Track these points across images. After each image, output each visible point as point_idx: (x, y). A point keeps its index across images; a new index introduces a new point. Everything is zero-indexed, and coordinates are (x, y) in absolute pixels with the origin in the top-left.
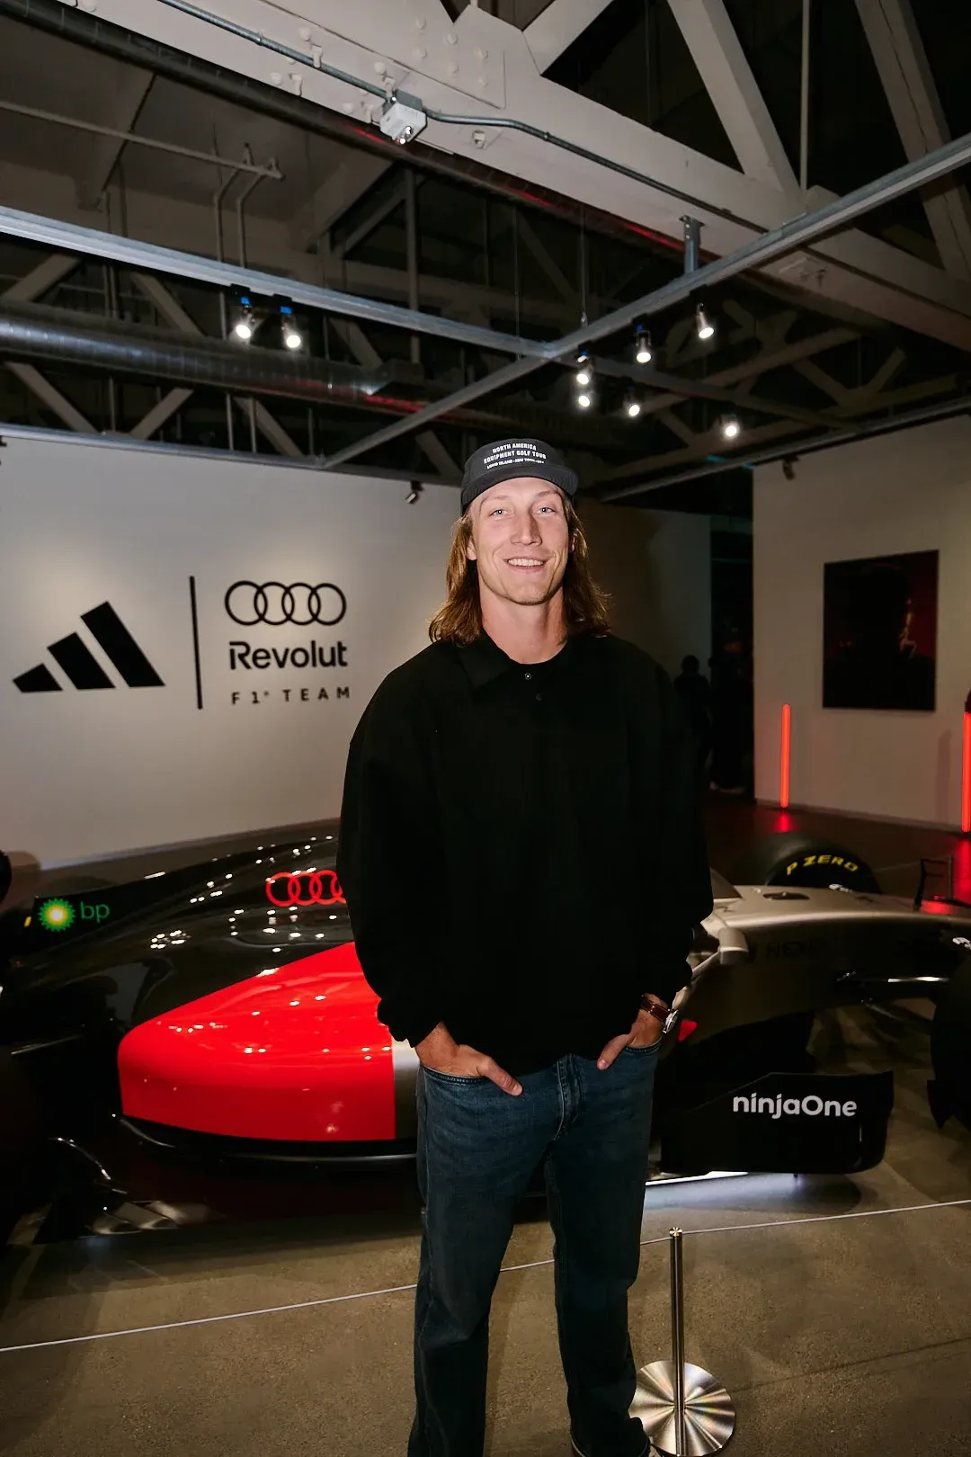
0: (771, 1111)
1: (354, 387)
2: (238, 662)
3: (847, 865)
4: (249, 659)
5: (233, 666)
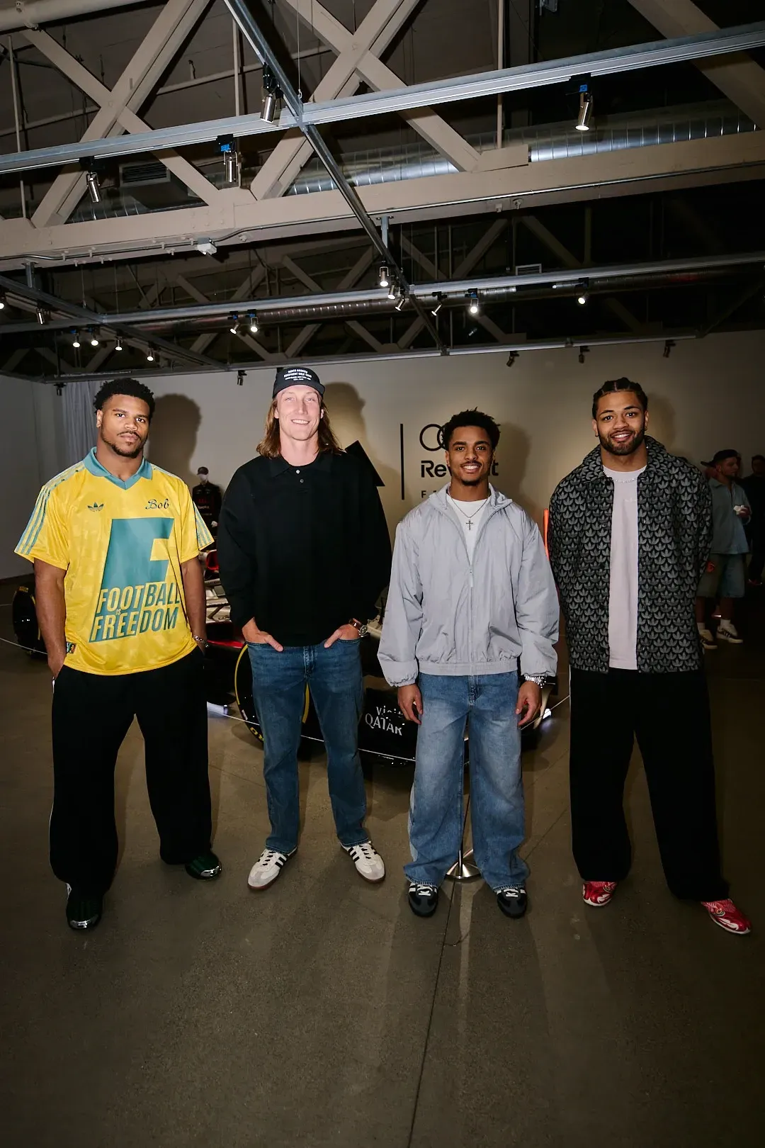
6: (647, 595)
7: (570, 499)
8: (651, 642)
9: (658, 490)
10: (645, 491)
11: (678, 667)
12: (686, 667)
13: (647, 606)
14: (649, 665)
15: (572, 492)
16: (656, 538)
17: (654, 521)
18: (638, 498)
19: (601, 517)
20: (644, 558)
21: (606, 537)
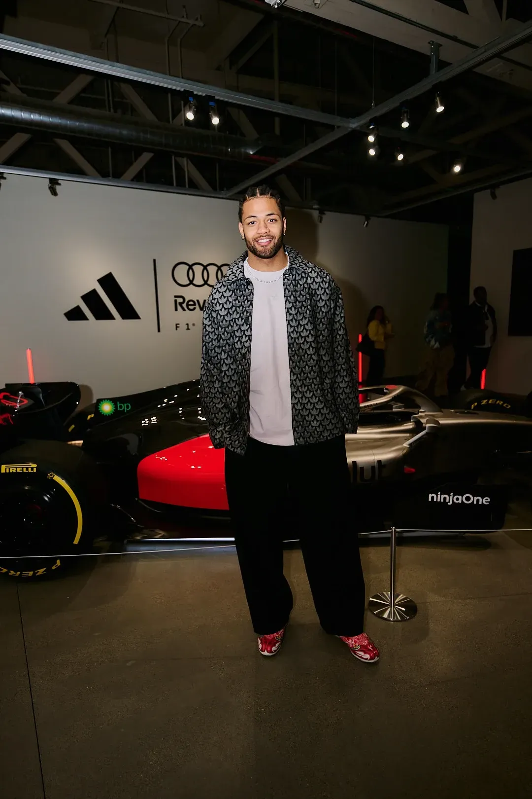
0: (447, 501)
1: (243, 150)
2: (179, 307)
3: (505, 405)
4: (184, 305)
5: (176, 310)
6: (297, 377)
7: (225, 297)
8: (304, 418)
9: (299, 286)
10: (289, 285)
11: (326, 436)
12: (333, 434)
13: (298, 386)
14: (303, 438)
15: (225, 291)
16: (301, 326)
17: (298, 311)
18: (285, 291)
19: (243, 313)
20: (293, 344)
21: (247, 330)
